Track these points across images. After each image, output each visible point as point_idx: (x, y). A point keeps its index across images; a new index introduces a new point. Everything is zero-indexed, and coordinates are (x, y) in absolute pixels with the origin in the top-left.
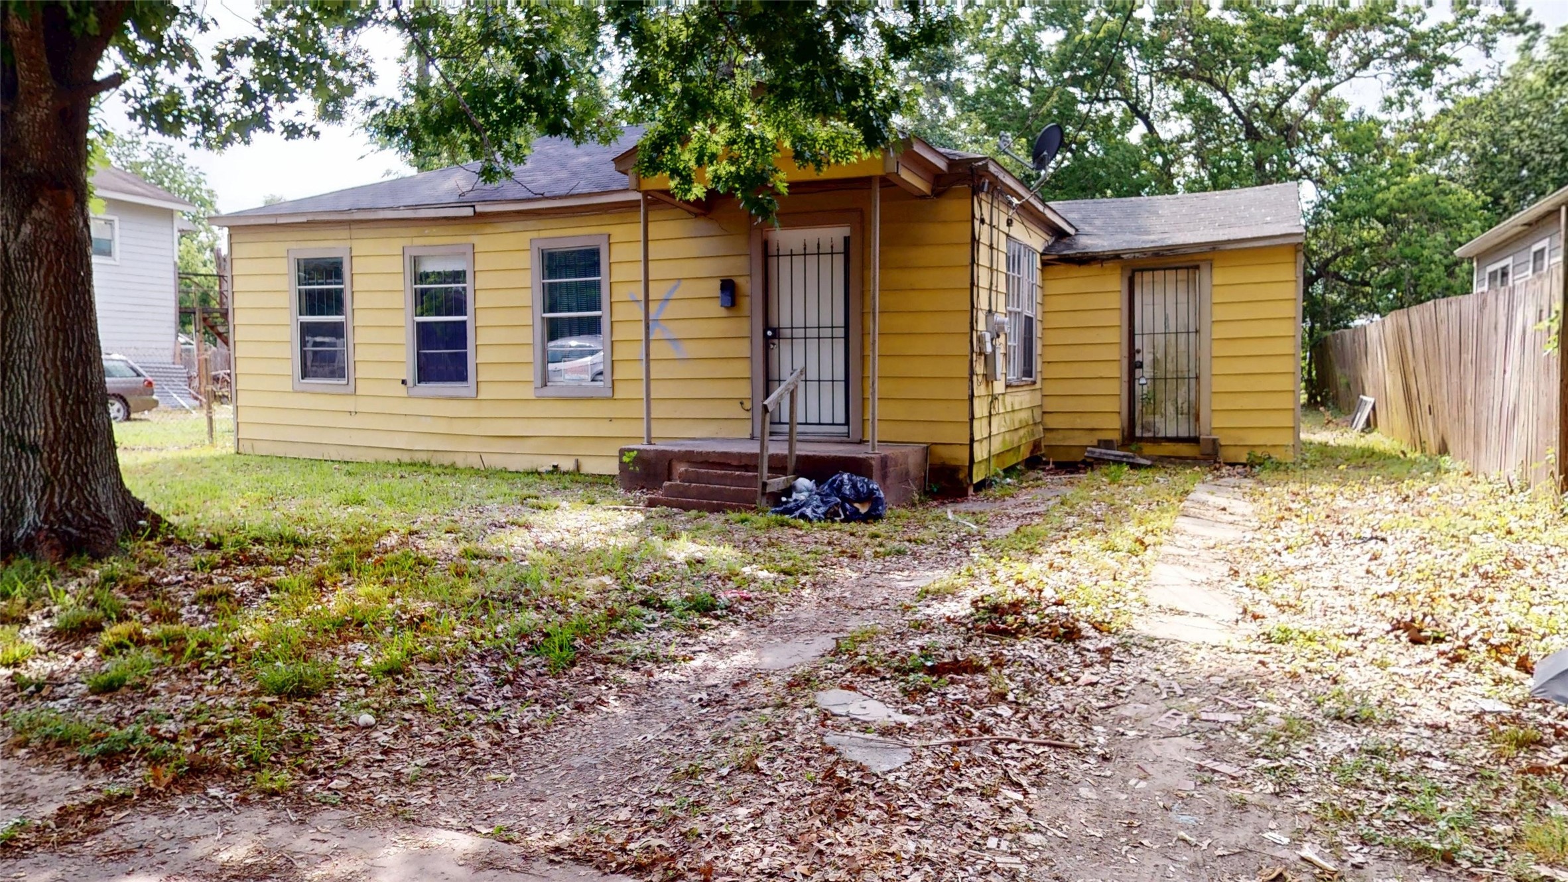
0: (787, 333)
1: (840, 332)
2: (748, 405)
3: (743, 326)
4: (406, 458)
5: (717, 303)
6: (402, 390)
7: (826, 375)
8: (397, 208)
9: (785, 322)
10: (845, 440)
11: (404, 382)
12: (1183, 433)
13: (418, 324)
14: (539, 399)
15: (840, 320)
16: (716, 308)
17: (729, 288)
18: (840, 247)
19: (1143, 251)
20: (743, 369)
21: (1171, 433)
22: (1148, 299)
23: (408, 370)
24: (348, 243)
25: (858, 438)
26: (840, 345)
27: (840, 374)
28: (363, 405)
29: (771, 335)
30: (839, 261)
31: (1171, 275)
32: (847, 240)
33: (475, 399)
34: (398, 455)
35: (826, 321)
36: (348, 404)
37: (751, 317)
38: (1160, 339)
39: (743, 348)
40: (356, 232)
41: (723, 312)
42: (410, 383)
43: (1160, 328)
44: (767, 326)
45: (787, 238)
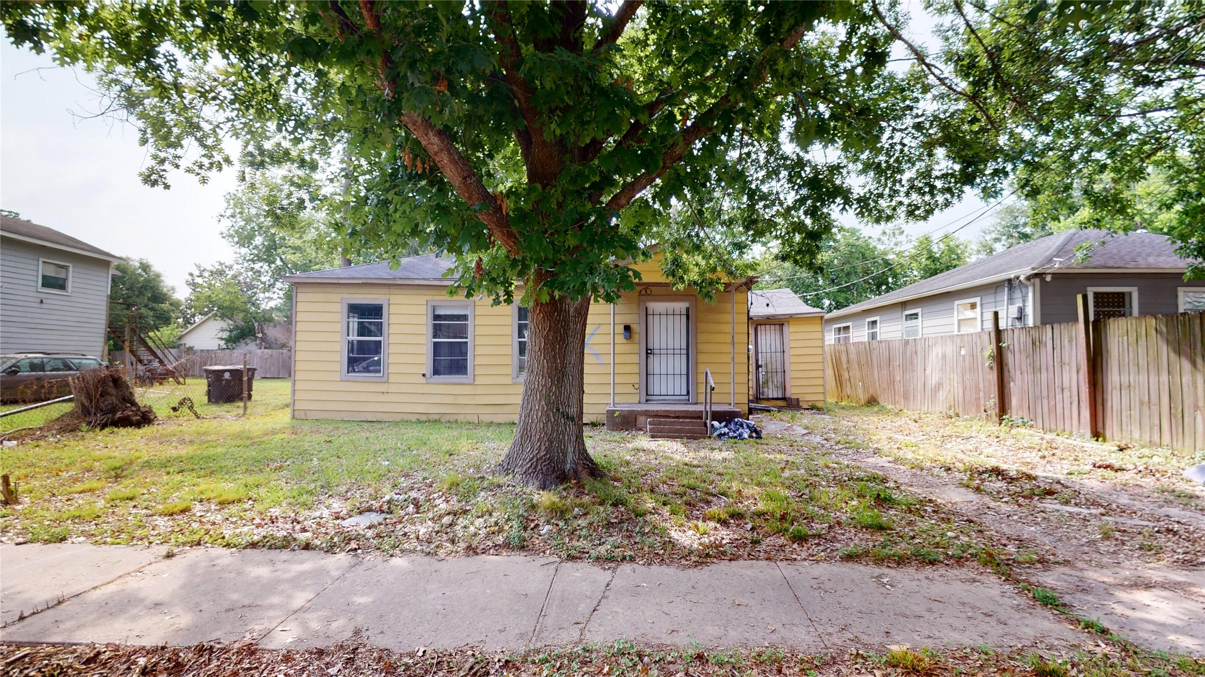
0: (656, 351)
1: (684, 352)
2: (637, 386)
3: (635, 348)
4: (424, 418)
5: (622, 337)
6: (423, 380)
7: (677, 371)
8: (428, 279)
9: (657, 346)
10: (687, 402)
11: (424, 375)
12: (780, 396)
13: (435, 343)
14: (514, 384)
15: (684, 346)
16: (620, 339)
17: (627, 328)
18: (684, 312)
19: (762, 317)
20: (635, 369)
21: (775, 396)
22: (763, 337)
23: (428, 368)
24: (388, 296)
25: (694, 402)
26: (684, 358)
27: (684, 371)
28: (392, 388)
29: (649, 352)
30: (684, 318)
31: (773, 327)
32: (688, 309)
33: (473, 384)
34: (418, 416)
35: (677, 346)
36: (383, 388)
37: (639, 344)
38: (769, 355)
39: (635, 358)
40: (393, 291)
41: (625, 341)
42: (428, 375)
43: (768, 351)
44: (647, 350)
45: (656, 306)
